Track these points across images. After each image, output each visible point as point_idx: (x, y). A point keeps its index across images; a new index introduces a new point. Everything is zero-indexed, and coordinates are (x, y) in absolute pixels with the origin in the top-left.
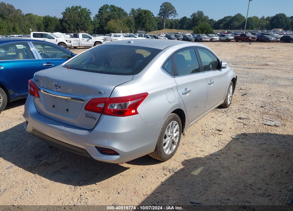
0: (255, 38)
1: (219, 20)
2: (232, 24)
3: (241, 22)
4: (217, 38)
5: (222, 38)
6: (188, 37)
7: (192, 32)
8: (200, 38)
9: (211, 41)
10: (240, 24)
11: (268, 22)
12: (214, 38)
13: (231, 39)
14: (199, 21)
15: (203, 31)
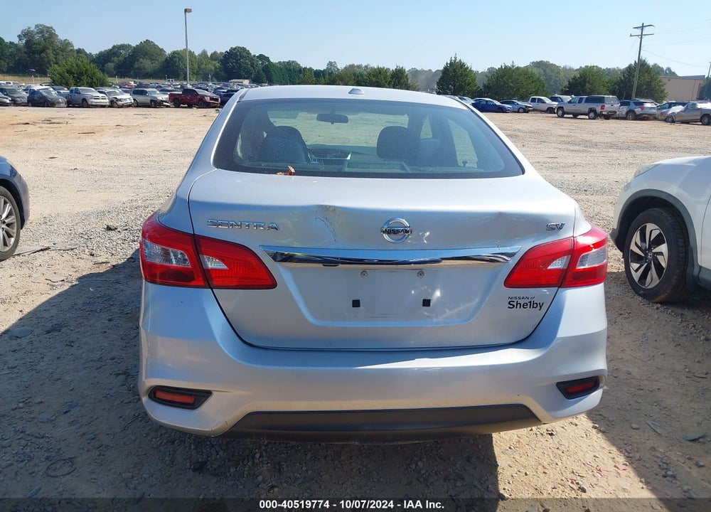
0: (217, 100)
1: (99, 53)
2: (136, 66)
3: (157, 60)
4: (127, 98)
5: (140, 98)
6: (45, 94)
7: (48, 80)
8: (82, 97)
9: (113, 104)
10: (157, 65)
11: (217, 64)
12: (118, 97)
13: (162, 101)
14: (48, 51)
15: (80, 80)
